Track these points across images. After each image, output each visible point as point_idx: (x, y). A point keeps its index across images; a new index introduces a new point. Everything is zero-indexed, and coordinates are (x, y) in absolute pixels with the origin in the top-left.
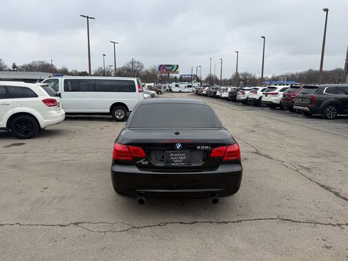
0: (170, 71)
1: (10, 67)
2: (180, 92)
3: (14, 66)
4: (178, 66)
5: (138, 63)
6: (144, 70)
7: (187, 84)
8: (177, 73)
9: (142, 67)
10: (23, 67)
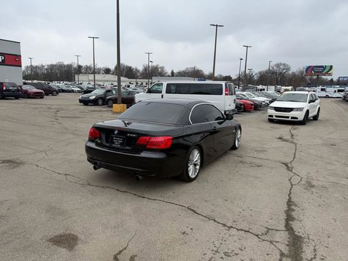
0: (321, 72)
1: (169, 73)
2: (327, 97)
3: (172, 73)
4: (331, 67)
5: (284, 65)
6: (290, 72)
7: (338, 87)
8: (330, 75)
9: (288, 69)
10: (179, 73)
